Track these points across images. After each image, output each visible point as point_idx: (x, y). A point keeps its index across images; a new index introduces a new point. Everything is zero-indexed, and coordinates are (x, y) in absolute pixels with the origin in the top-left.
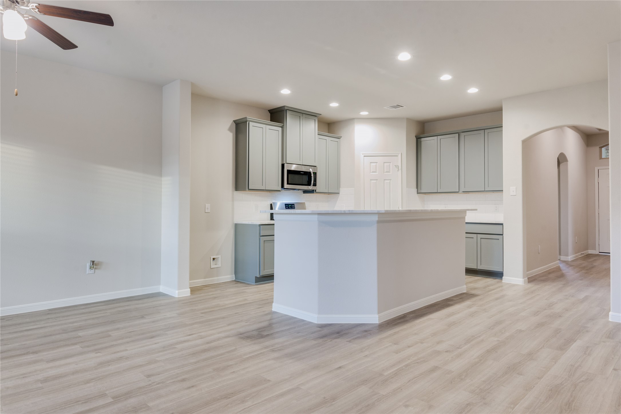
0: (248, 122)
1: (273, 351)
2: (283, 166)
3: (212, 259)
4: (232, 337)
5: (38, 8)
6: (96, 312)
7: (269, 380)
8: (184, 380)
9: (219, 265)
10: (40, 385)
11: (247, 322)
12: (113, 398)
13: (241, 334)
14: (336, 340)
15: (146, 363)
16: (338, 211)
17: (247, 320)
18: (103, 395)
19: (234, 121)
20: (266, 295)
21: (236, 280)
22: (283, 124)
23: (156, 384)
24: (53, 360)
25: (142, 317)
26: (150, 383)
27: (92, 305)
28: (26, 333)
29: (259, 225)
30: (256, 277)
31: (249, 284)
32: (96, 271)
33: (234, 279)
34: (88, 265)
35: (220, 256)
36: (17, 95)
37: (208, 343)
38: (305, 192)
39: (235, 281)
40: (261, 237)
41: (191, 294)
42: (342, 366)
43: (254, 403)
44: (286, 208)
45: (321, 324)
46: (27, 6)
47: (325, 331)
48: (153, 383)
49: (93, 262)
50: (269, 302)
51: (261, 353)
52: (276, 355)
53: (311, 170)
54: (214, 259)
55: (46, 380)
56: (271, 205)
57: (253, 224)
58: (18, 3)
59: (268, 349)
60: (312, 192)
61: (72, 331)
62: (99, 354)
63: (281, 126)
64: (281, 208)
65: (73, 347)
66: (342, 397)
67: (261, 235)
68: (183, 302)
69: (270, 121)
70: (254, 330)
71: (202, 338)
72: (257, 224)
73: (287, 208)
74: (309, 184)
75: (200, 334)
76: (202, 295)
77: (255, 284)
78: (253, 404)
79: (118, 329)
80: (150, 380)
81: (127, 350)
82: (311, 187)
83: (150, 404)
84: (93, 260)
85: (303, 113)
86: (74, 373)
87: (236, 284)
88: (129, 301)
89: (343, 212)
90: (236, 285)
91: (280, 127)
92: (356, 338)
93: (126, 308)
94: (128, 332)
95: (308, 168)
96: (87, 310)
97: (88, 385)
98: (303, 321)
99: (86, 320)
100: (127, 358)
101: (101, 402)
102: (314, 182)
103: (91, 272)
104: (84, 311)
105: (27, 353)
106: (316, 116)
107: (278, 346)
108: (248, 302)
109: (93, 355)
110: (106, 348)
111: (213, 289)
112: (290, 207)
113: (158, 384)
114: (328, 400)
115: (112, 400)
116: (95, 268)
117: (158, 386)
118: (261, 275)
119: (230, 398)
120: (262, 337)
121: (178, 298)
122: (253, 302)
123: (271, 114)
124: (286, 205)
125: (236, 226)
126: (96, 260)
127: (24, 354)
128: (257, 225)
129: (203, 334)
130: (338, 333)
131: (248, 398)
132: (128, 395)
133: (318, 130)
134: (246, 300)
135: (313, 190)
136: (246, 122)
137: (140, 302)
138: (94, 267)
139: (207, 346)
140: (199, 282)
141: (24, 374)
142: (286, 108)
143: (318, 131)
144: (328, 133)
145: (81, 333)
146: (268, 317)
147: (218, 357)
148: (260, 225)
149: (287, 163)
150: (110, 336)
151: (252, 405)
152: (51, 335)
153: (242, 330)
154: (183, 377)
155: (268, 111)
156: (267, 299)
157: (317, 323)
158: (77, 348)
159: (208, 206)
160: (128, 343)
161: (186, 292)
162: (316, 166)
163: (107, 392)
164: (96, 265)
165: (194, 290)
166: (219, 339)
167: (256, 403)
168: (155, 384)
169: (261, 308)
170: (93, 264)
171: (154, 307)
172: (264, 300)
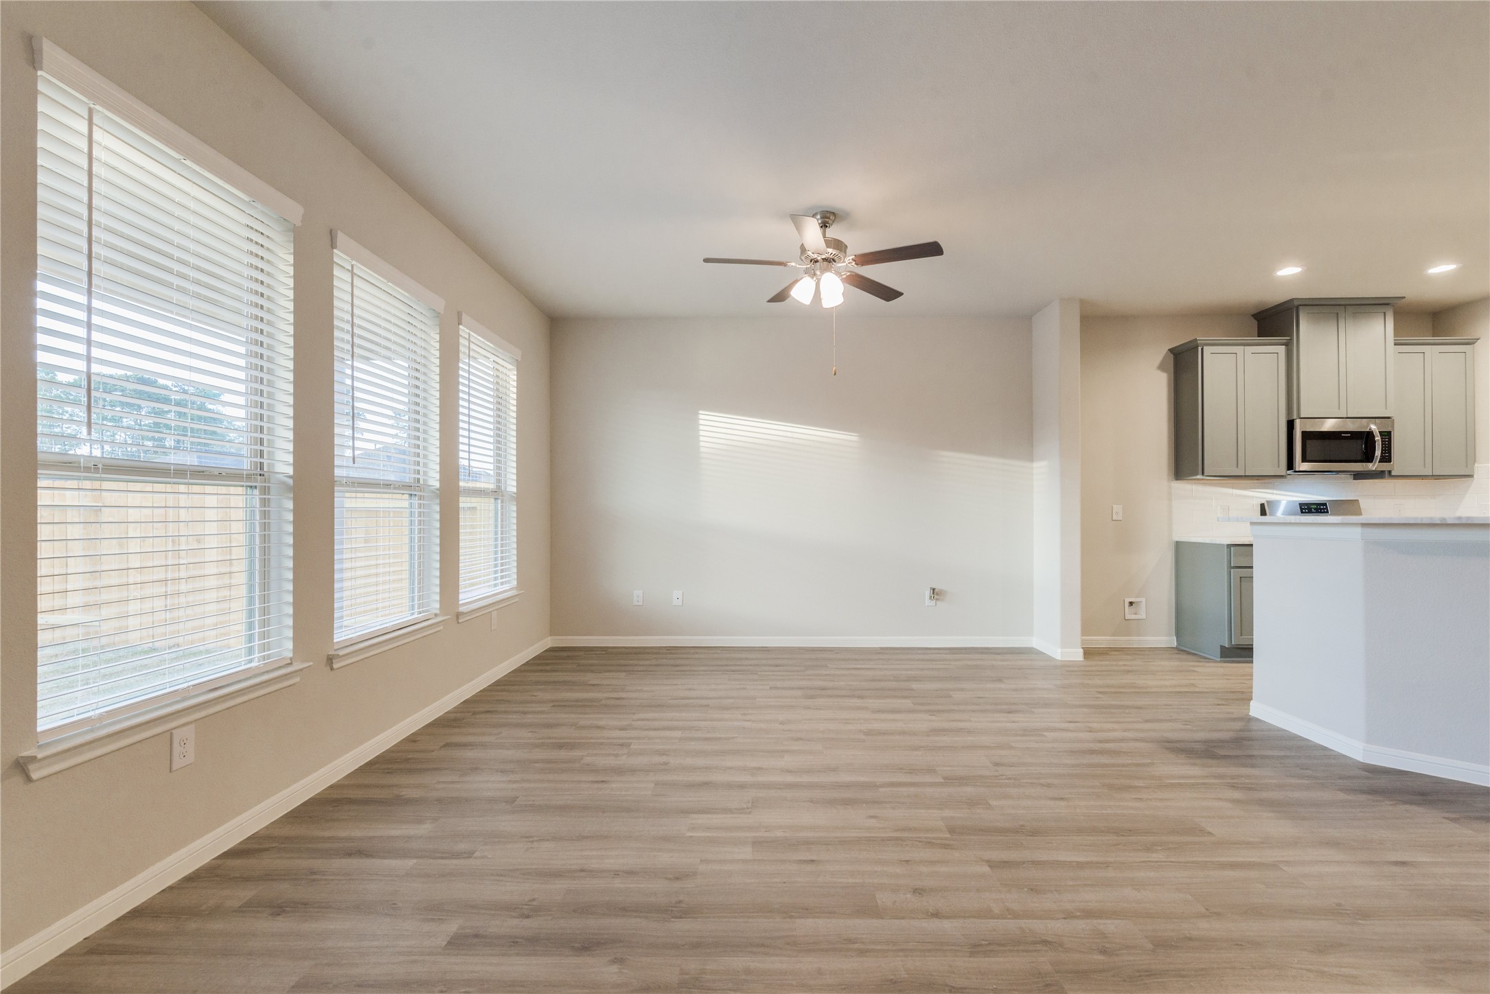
0: (1200, 349)
1: (1233, 787)
2: (1291, 425)
3: (1127, 604)
4: (1149, 742)
5: (855, 261)
6: (936, 660)
7: (1210, 833)
8: (1049, 786)
9: (1142, 615)
10: (863, 737)
11: (1186, 725)
12: (945, 778)
13: (1169, 742)
14: (1408, 807)
15: (996, 745)
16: (1422, 519)
17: (1186, 721)
18: (931, 771)
19: (1171, 350)
20: (1242, 683)
21: (1179, 647)
22: (1288, 338)
23: (1005, 779)
24: (879, 711)
25: (1000, 680)
26: (997, 774)
27: (933, 651)
28: (854, 672)
29: (1227, 545)
30: (1222, 647)
31: (1205, 658)
32: (938, 602)
33: (1175, 644)
34: (928, 593)
35: (1143, 600)
36: (835, 374)
37: (1100, 742)
38: (1358, 476)
39: (1176, 648)
40: (1232, 570)
41: (1084, 658)
42: (1413, 862)
43: (1169, 860)
44: (1302, 512)
45: (1376, 765)
46: (844, 262)
47: (1382, 782)
48: (1002, 775)
49: (934, 589)
50: (1245, 697)
51: (1204, 784)
52: (1237, 795)
53: (1373, 427)
54: (1131, 603)
55: (869, 733)
56: (1262, 506)
57: (1214, 542)
58: (835, 261)
59: (1221, 781)
60: (1379, 475)
61: (903, 681)
62: (934, 717)
63: (1285, 341)
64: (1290, 513)
65: (903, 701)
66: (1391, 920)
67: (1232, 565)
68: (1067, 668)
69: (1259, 336)
70: (1199, 742)
71: (1091, 732)
72: (1222, 543)
73: (1305, 512)
74: (1369, 457)
75: (1090, 725)
76: (1104, 663)
77: (1219, 660)
78: (1167, 860)
79: (962, 690)
80: (997, 771)
81: (971, 721)
82: (1373, 465)
83: (993, 803)
84: (934, 587)
85: (1345, 305)
86: (903, 733)
87: (1177, 653)
88: (982, 653)
89: (1439, 522)
90: (1177, 656)
91: (1282, 345)
92: (1477, 818)
93: (979, 663)
94: (976, 698)
95: (1366, 424)
96: (926, 657)
97: (916, 753)
98: (1325, 749)
99: (922, 669)
100: (969, 732)
101: (928, 779)
102: (1382, 453)
103: (931, 604)
104: (921, 657)
105: (853, 696)
106: (1387, 304)
107: (1247, 781)
108: (1197, 690)
109: (926, 716)
110: (943, 711)
111: (1129, 657)
112: (1313, 510)
113: (1010, 779)
114: (1348, 912)
115: (943, 781)
116: (937, 599)
117: (1007, 781)
118: (1233, 643)
119: (1123, 835)
120: (1214, 756)
121: (1062, 661)
122: (1207, 692)
123: (1258, 321)
124: (1301, 505)
125: (1179, 546)
126: (938, 587)
127: (849, 696)
128: (1224, 545)
129: (1094, 725)
130: (1423, 794)
131: (1159, 848)
132: (962, 780)
133: (1396, 334)
134: (1193, 685)
135: (1383, 472)
136: (1197, 347)
137: (999, 657)
138: (935, 597)
139: (1098, 746)
140: (1101, 641)
141: (848, 719)
142: (1296, 303)
143: (1395, 337)
144: (1433, 336)
145: (915, 686)
146: (1238, 725)
147: (1114, 768)
148: (1229, 546)
149: (1302, 416)
150: (951, 697)
151: (1165, 862)
152: (879, 680)
153: (1170, 735)
154: (1049, 781)
155: (1252, 316)
156: (1242, 692)
157: (1362, 761)
158: (907, 703)
159: (1117, 508)
160: (974, 711)
161: (1077, 655)
162: (1389, 418)
163: (937, 769)
164: (937, 594)
165: (1088, 653)
166: (1122, 740)
167: (1173, 860)
168: (1004, 777)
169: (1223, 705)
170: (933, 593)
171: (1019, 669)
172: (1236, 692)
